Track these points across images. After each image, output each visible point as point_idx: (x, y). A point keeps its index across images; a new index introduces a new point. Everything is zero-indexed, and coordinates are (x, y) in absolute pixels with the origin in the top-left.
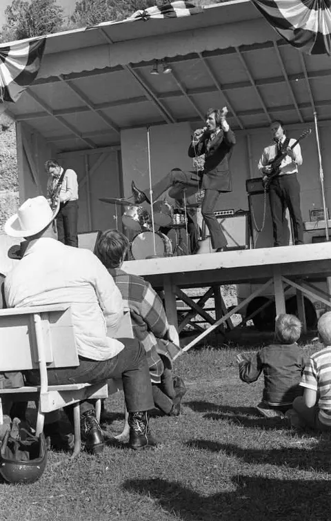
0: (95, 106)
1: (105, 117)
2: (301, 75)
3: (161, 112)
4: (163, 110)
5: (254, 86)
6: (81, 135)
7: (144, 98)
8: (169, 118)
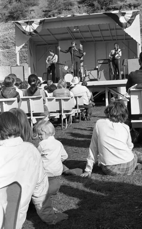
0: (53, 34)
1: (55, 37)
2: (113, 29)
3: (71, 37)
4: (72, 36)
5: (100, 32)
6: (45, 41)
7: (67, 33)
8: (73, 38)
